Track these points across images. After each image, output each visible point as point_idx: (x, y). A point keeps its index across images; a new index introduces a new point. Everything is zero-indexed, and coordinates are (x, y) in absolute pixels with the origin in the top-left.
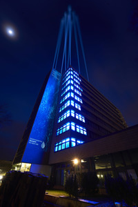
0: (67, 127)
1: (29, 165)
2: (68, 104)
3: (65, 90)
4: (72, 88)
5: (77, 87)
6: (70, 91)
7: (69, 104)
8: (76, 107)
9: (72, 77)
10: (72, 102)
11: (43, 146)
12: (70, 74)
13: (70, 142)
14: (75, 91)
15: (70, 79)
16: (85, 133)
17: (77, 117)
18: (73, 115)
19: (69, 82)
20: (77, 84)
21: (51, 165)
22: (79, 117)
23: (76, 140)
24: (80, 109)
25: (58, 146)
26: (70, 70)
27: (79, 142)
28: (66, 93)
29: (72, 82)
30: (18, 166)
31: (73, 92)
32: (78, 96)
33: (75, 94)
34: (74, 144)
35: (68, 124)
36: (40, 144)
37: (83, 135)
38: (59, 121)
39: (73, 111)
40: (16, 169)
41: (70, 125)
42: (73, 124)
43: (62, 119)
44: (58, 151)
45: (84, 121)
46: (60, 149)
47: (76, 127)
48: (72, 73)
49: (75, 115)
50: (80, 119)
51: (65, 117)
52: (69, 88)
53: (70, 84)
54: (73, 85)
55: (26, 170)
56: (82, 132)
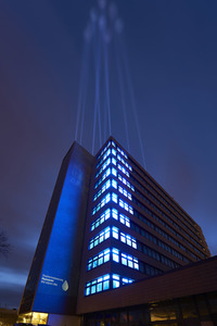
0: (105, 256)
1: (44, 315)
2: (107, 215)
3: (100, 188)
4: (115, 184)
5: (124, 182)
6: (111, 190)
7: (108, 217)
8: (122, 221)
9: (114, 162)
10: (115, 212)
11: (66, 287)
12: (111, 156)
13: (111, 280)
14: (121, 190)
15: (111, 166)
16: (137, 266)
17: (123, 240)
18: (116, 236)
19: (108, 172)
20: (124, 176)
21: (81, 315)
22: (127, 240)
23: (121, 278)
24: (128, 225)
25: (90, 287)
26: (111, 147)
27: (125, 280)
28: (104, 195)
29: (114, 172)
30: (27, 317)
31: (117, 192)
32: (125, 200)
33: (120, 196)
34: (117, 284)
35: (107, 251)
36: (61, 284)
37: (133, 269)
38: (92, 246)
39: (115, 229)
40: (25, 321)
41: (111, 254)
42: (115, 251)
43: (96, 243)
44: (90, 295)
45: (135, 246)
46: (93, 291)
47: (120, 257)
48: (114, 152)
49: (120, 235)
50: (129, 243)
51: (101, 240)
52: (108, 185)
53: (111, 177)
54: (116, 179)
55: (41, 322)
56: (131, 265)
